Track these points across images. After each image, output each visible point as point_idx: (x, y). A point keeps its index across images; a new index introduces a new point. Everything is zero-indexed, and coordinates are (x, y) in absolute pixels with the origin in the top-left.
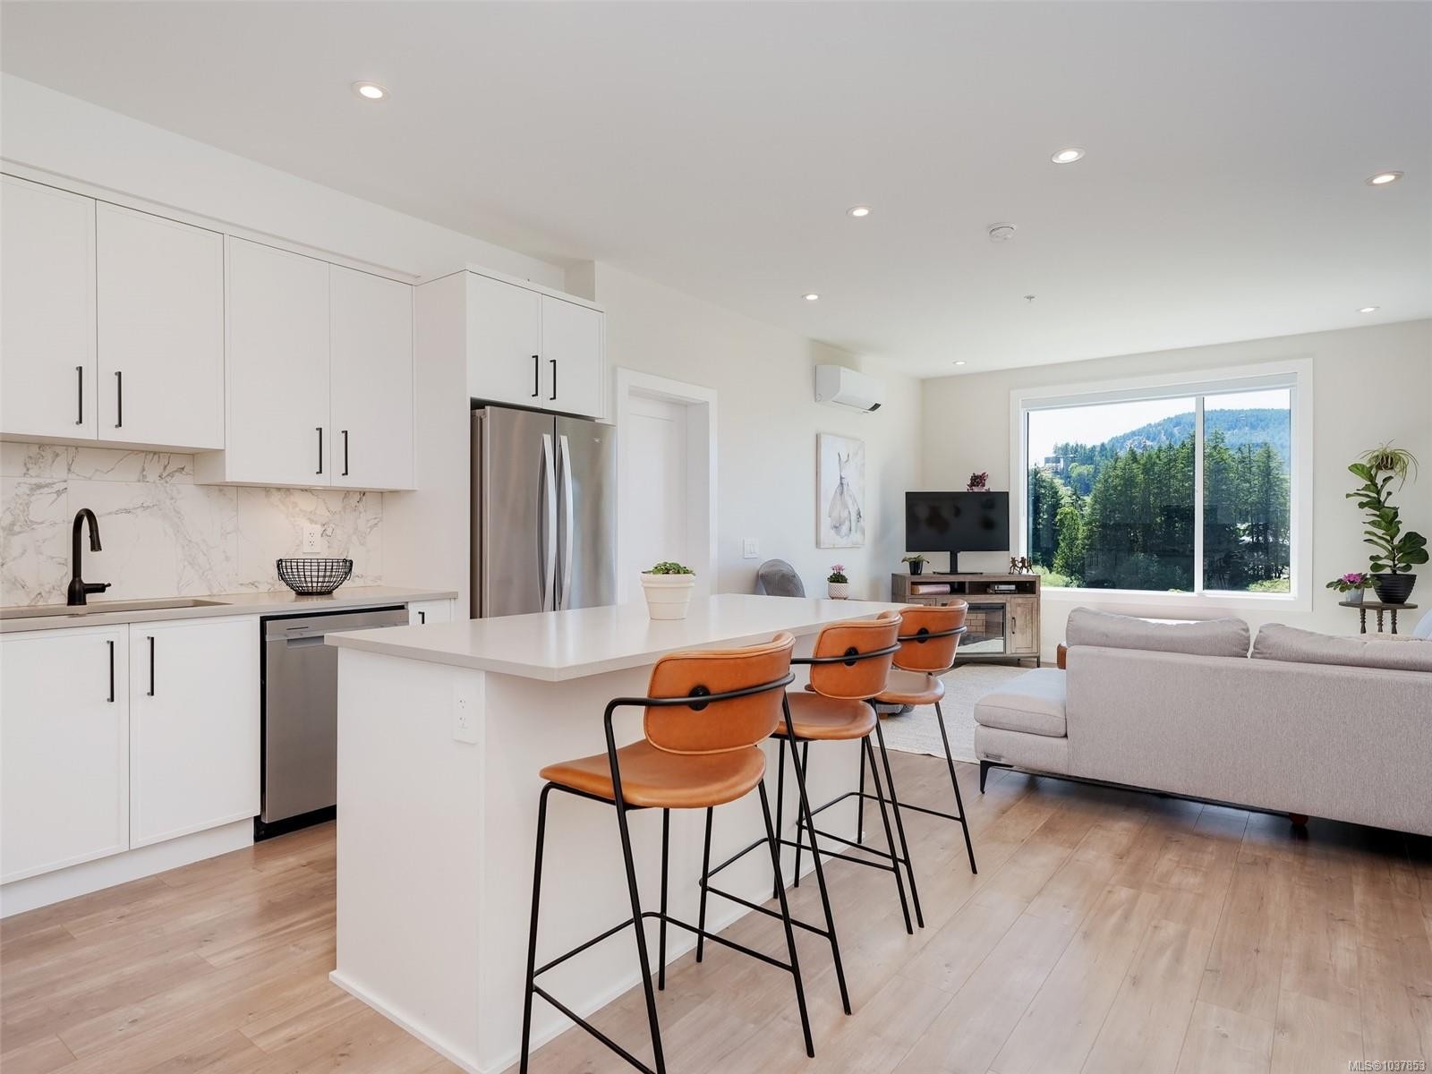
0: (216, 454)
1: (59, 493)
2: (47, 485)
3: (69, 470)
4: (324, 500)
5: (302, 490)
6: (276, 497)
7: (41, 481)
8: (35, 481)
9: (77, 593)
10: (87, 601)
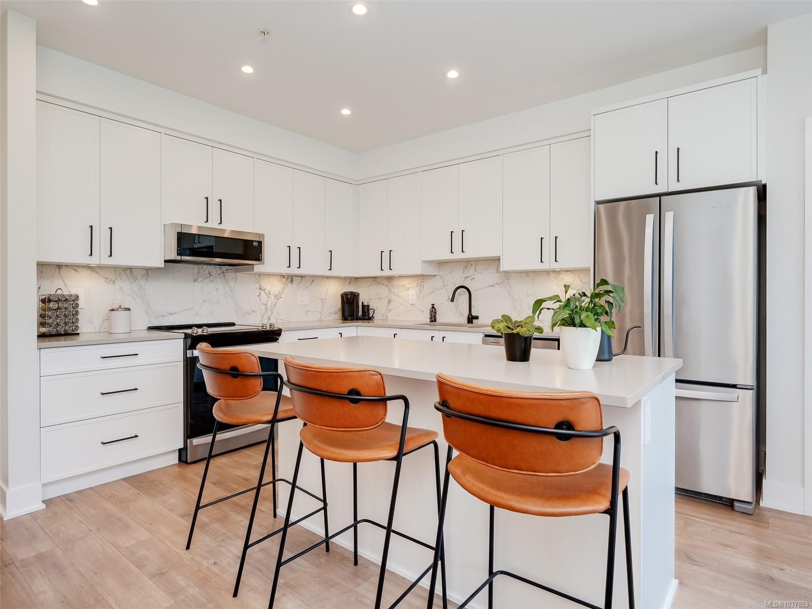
0: (497, 260)
1: (472, 279)
2: (469, 277)
3: (475, 270)
4: (579, 276)
5: (566, 271)
6: (552, 276)
7: (468, 275)
8: (465, 275)
9: (471, 319)
10: (474, 322)
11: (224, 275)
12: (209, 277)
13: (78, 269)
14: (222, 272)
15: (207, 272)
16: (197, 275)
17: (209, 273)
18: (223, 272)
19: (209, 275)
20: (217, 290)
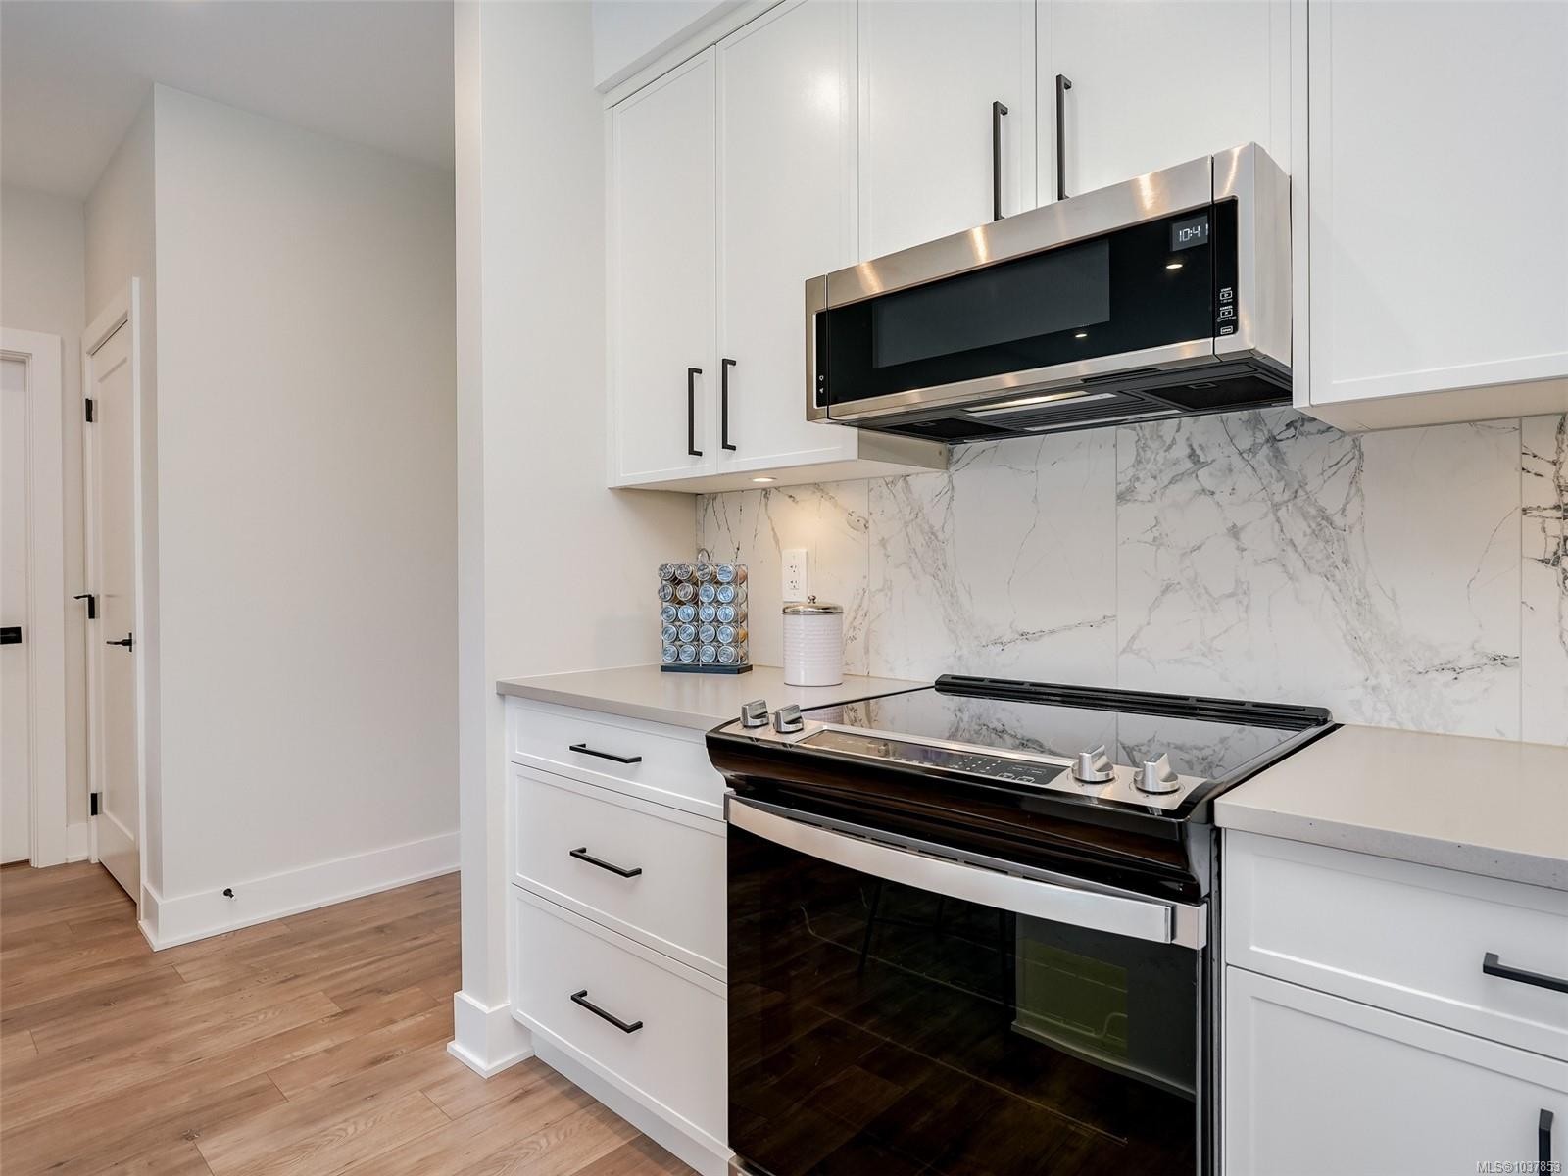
11: (1278, 457)
12: (1194, 474)
13: (799, 495)
14: (1261, 438)
15: (1180, 451)
16: (1131, 472)
17: (1192, 455)
18: (1273, 440)
19: (1189, 465)
20: (1234, 532)
